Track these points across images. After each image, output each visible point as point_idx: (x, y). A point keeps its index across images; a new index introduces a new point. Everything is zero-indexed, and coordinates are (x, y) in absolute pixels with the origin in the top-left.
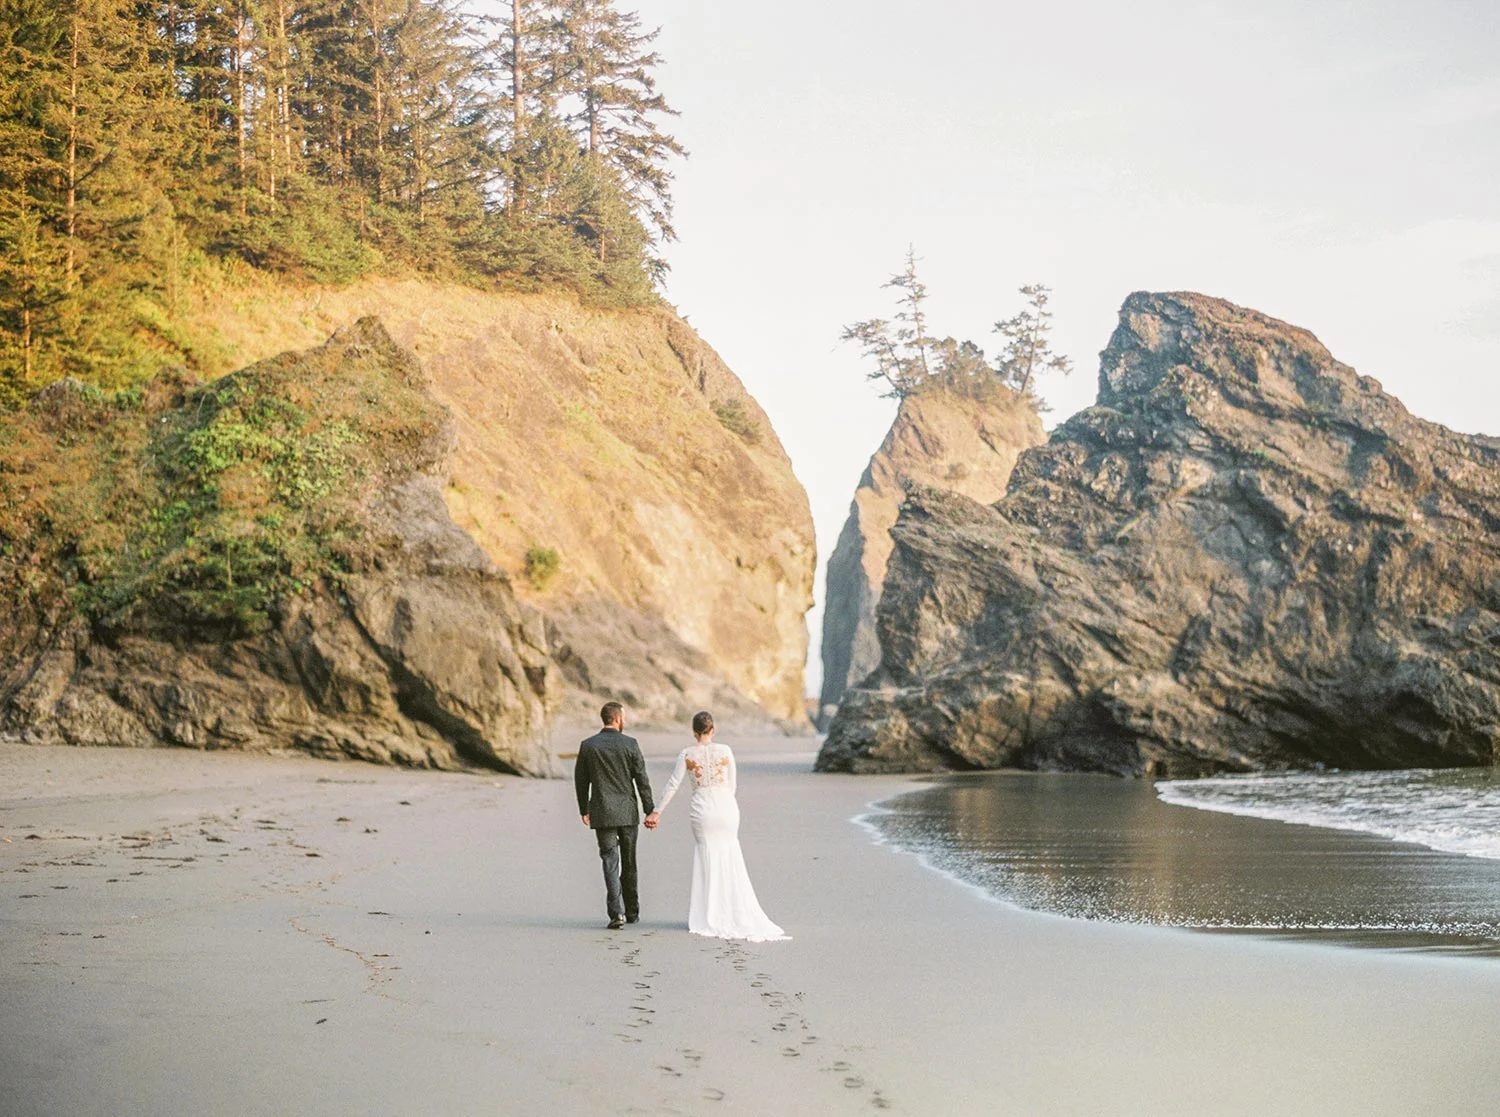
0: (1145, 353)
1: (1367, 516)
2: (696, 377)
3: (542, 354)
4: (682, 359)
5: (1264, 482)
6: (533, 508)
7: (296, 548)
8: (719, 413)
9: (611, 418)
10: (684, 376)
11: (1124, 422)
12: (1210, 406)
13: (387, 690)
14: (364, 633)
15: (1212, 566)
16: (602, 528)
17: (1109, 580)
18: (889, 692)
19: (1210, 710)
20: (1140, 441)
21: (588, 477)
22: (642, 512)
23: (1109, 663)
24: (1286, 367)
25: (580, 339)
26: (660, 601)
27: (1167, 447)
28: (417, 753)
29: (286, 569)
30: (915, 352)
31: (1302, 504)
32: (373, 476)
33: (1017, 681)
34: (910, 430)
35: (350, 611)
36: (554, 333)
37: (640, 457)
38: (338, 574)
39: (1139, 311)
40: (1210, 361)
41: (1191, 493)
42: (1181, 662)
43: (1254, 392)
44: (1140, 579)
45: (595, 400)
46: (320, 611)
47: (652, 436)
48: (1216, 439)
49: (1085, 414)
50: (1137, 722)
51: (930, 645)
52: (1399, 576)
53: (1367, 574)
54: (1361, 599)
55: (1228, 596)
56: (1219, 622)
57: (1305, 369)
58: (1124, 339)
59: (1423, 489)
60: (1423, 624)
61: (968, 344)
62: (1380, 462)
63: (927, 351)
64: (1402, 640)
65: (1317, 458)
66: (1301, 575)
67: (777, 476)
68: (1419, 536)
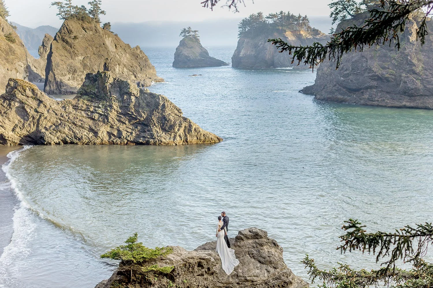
0: (11, 87)
1: (39, 112)
5: (26, 106)
11: (8, 96)
12: (19, 95)
15: (19, 118)
17: (4, 118)
19: (18, 137)
20: (10, 99)
23: (3, 130)
27: (14, 100)
31: (30, 110)
34: (65, 28)
39: (11, 81)
40: (20, 89)
41: (17, 107)
42: (13, 130)
43: (25, 94)
44: (8, 118)
48: (20, 100)
49: (3, 94)
50: (6, 138)
52: (42, 121)
53: (38, 120)
54: (38, 123)
55: (21, 121)
56: (19, 125)
57: (33, 91)
58: (9, 84)
59: (47, 109)
60: (45, 127)
61: (83, 6)
62: (42, 105)
63: (71, 9)
64: (42, 129)
65: (34, 104)
66: (30, 120)
67: (19, 50)
68: (46, 116)
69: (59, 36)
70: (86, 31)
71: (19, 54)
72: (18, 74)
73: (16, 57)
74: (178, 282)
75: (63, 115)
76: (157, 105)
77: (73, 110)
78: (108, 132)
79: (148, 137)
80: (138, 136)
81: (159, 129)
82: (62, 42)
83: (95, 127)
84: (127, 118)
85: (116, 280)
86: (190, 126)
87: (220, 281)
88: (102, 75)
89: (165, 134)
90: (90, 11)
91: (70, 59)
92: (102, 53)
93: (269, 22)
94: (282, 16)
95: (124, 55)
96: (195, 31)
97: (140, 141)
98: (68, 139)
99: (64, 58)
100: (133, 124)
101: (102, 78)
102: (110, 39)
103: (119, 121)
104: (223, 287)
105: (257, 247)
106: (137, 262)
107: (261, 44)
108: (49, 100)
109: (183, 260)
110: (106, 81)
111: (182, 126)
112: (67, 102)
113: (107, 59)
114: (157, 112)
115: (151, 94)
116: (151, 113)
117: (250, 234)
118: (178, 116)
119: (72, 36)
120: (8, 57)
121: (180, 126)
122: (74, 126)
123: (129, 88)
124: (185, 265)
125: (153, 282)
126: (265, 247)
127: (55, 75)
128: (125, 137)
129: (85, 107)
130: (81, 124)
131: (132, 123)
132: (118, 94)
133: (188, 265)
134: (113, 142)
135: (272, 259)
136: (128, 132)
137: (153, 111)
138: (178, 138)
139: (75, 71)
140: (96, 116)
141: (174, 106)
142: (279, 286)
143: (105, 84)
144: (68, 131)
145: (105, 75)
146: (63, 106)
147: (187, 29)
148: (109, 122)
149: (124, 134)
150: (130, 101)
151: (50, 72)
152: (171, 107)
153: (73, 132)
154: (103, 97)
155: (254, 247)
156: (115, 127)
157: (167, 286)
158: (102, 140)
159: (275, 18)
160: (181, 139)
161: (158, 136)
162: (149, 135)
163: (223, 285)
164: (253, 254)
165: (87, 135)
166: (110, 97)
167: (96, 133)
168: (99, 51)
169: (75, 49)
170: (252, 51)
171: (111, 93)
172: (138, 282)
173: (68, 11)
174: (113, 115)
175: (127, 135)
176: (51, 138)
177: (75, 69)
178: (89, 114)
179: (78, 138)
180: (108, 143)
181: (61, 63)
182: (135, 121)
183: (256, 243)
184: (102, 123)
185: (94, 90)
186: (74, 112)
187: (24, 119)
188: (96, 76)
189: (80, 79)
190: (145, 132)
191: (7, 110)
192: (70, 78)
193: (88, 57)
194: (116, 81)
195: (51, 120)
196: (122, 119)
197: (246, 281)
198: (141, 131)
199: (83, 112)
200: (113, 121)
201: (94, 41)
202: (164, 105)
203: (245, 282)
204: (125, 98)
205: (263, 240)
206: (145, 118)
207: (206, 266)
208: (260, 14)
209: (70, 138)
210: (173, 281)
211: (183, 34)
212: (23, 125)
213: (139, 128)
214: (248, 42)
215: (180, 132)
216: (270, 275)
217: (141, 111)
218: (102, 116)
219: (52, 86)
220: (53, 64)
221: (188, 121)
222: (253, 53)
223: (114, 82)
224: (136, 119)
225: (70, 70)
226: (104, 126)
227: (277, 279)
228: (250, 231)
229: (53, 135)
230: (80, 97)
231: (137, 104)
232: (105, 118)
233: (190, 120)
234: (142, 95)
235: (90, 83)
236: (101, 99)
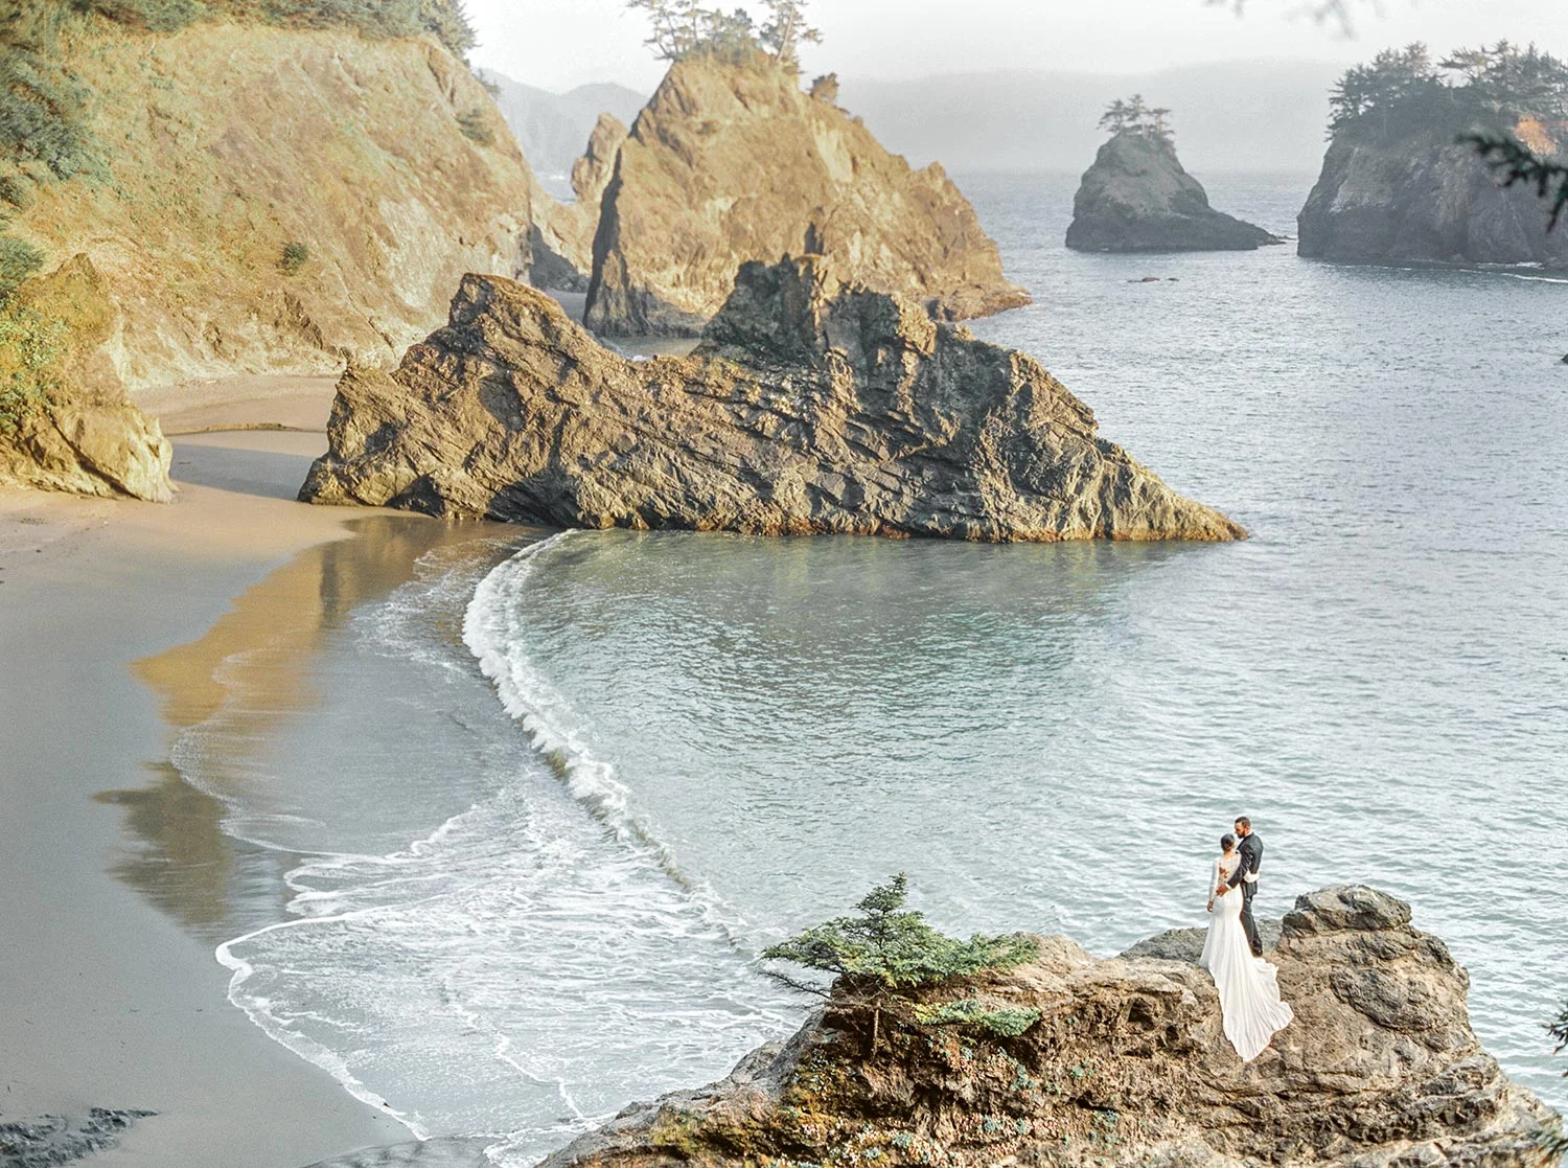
0: (470, 303)
1: (563, 401)
2: (448, 93)
3: (324, 82)
4: (438, 79)
5: (517, 376)
6: (298, 210)
7: (30, 391)
8: (462, 122)
9: (375, 129)
10: (438, 92)
11: (458, 338)
12: (496, 336)
13: (74, 461)
14: (62, 434)
15: (489, 418)
16: (352, 220)
17: (439, 420)
18: (330, 465)
19: (482, 489)
20: (464, 349)
21: (346, 181)
22: (385, 207)
23: (433, 460)
24: (537, 319)
25: (356, 66)
26: (392, 275)
27: (475, 354)
28: (90, 489)
29: (25, 403)
30: (688, 21)
31: (532, 391)
32: (72, 352)
33: (389, 467)
34: (672, 92)
35: (54, 424)
36: (336, 61)
37: (393, 160)
38: (49, 406)
39: (469, 282)
40: (498, 313)
41: (485, 378)
42: (468, 464)
43: (518, 331)
44: (454, 420)
45: (363, 114)
46: (42, 424)
47: (405, 144)
48: (498, 354)
49: (440, 331)
50: (443, 492)
51: (351, 444)
52: (572, 433)
53: (559, 430)
54: (555, 442)
55: (495, 433)
56: (489, 446)
57: (545, 321)
58: (461, 295)
59: (593, 388)
60: (582, 457)
61: (740, 12)
62: (573, 373)
63: (698, 21)
64: (571, 464)
65: (544, 368)
66: (529, 427)
67: (503, 172)
68: (586, 414)
69: (647, 121)
70: (746, 106)
71: (503, 183)
72: (495, 257)
73: (491, 196)
74: (1050, 1073)
75: (649, 414)
76: (1001, 388)
77: (687, 396)
78: (809, 485)
79: (962, 510)
80: (923, 507)
81: (1005, 482)
82: (658, 145)
83: (763, 463)
84: (885, 437)
85: (817, 1046)
86: (1125, 475)
87: (1212, 1083)
88: (797, 271)
89: (1028, 502)
90: (764, 30)
91: (685, 206)
92: (803, 186)
93: (1450, 82)
94: (1504, 59)
95: (882, 196)
96: (1159, 112)
97: (931, 525)
98: (660, 504)
99: (661, 201)
100: (904, 461)
101: (797, 279)
102: (835, 135)
103: (855, 445)
104: (1224, 1103)
105: (1365, 960)
106: (898, 983)
107: (1416, 167)
108: (600, 359)
109: (1075, 991)
110: (813, 294)
111: (1094, 474)
112: (664, 367)
113: (820, 209)
114: (1000, 417)
115: (979, 348)
116: (978, 419)
117: (1344, 908)
118: (1081, 434)
119: (697, 121)
120: (463, 196)
121: (1086, 475)
122: (685, 458)
123: (898, 322)
124: (1083, 1010)
125: (955, 1066)
126: (1398, 965)
127: (625, 266)
128: (872, 508)
129: (729, 386)
130: (711, 452)
131: (901, 454)
132: (854, 344)
133: (1091, 1010)
134: (829, 524)
135: (1421, 1011)
136: (885, 488)
137: (984, 411)
138: (1076, 521)
139: (699, 253)
140: (770, 423)
141: (1064, 395)
142: (1442, 1116)
143: (806, 303)
144: (664, 475)
145: (809, 269)
146: (650, 379)
147: (1127, 104)
148: (815, 448)
149: (871, 494)
150: (900, 370)
151: (611, 253)
152: (1055, 400)
153: (680, 481)
154: (800, 353)
155: (1355, 962)
156: (837, 468)
157: (1010, 1083)
158: (787, 515)
159: (1474, 68)
160: (1089, 527)
161: (998, 510)
162: (962, 504)
163: (1222, 1095)
164: (1348, 987)
165: (730, 492)
166: (825, 352)
167: (764, 488)
168: (792, 181)
169: (703, 169)
170: (1381, 191)
171: (832, 339)
172: (900, 1059)
173: (683, 29)
174: (831, 422)
175: (881, 501)
176: (600, 499)
177: (701, 246)
178: (744, 414)
179: (697, 505)
180: (809, 526)
181: (649, 220)
182: (914, 449)
183: (1362, 944)
184: (789, 453)
185: (767, 325)
186: (690, 405)
187: (509, 425)
188: (774, 271)
189: (716, 284)
190: (949, 491)
191: (451, 389)
192: (682, 278)
193: (749, 199)
194: (848, 292)
195: (606, 431)
196: (864, 439)
197: (1314, 1088)
198: (934, 485)
199: (721, 406)
200: (833, 444)
201: (773, 144)
202: (1026, 392)
203: (1312, 1092)
204: (880, 359)
205: (1392, 935)
206: (951, 436)
207: (1161, 1022)
208: (1416, 53)
209: (671, 504)
210: (1033, 1066)
211: (1112, 122)
212: (505, 444)
213: (928, 474)
214: (1366, 159)
215: (1083, 498)
216: (1410, 1072)
217: (937, 410)
218: (792, 424)
219: (612, 306)
220: (621, 224)
221: (1119, 455)
222: (1383, 201)
223: (841, 299)
224: (917, 439)
225: (683, 250)
226: (798, 463)
227: (1436, 1089)
228: (1342, 899)
229: (608, 487)
230: (715, 349)
231: (924, 383)
232: (803, 429)
233: (1124, 455)
234: (947, 349)
235: (754, 297)
236: (792, 359)
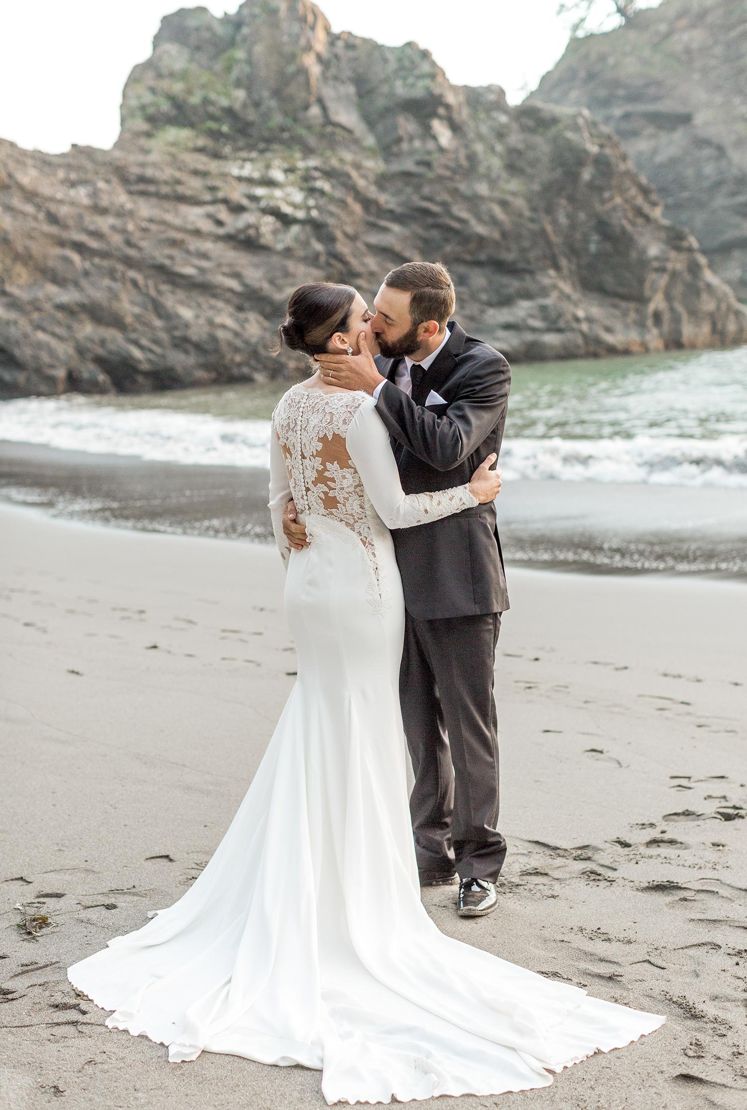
77: (134, 196)
79: (537, 323)
81: (575, 283)
103: (381, 251)
110: (302, 44)
112: (90, 159)
122: (162, 283)
129: (191, 181)
130: (195, 272)
132: (355, 116)
140: (264, 226)
143: (292, 58)
144: (136, 310)
148: (335, 258)
150: (431, 145)
153: (160, 317)
154: (284, 130)
161: (578, 319)
165: (234, 326)
166: (324, 126)
171: (332, 106)
174: (348, 222)
178: (224, 217)
179: (190, 347)
182: (457, 251)
184: (302, 267)
186: (145, 209)
188: (231, 18)
190: (505, 301)
196: (392, 241)
198: (483, 297)
199: (189, 209)
200: (353, 251)
202: (602, 162)
209: (151, 350)
213: (475, 283)
215: (657, 298)
223: (334, 54)
224: (464, 237)
230: (148, 135)
231: (464, 162)
232: (315, 231)
234: (482, 115)
235: (192, 60)
236: (269, 141)
